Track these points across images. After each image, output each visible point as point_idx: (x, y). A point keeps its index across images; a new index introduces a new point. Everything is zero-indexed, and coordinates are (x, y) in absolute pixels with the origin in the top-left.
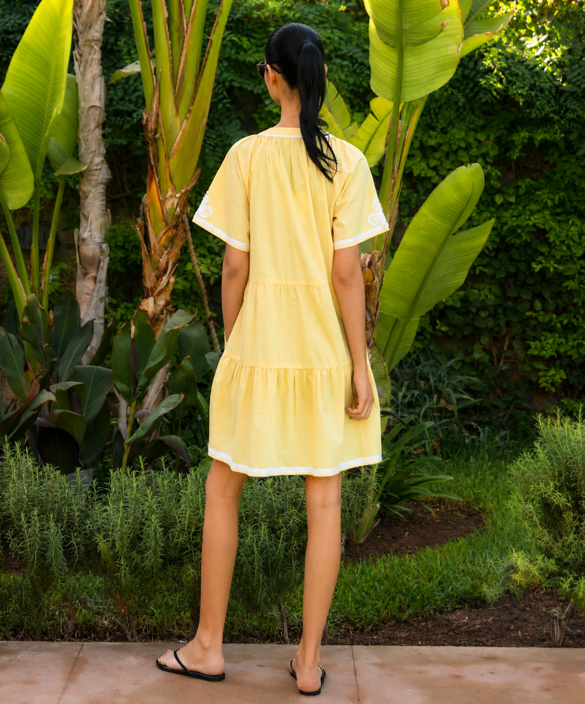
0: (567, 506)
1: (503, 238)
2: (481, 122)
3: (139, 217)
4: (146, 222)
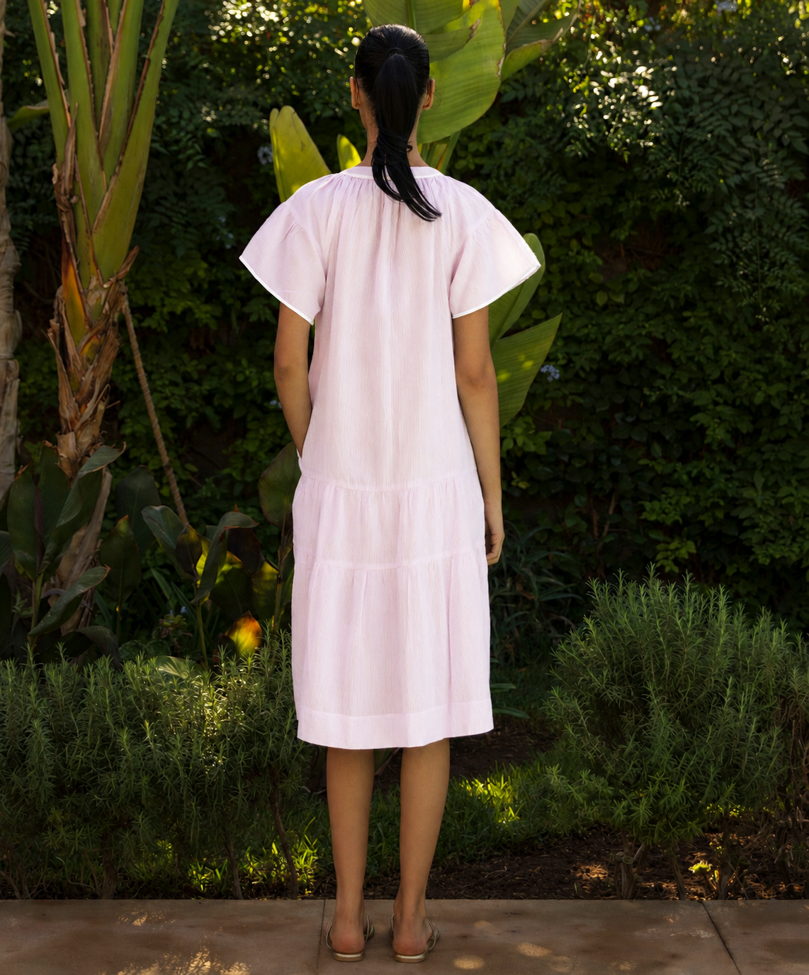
0: (627, 703)
1: (605, 356)
2: (575, 187)
3: (52, 318)
4: (62, 324)
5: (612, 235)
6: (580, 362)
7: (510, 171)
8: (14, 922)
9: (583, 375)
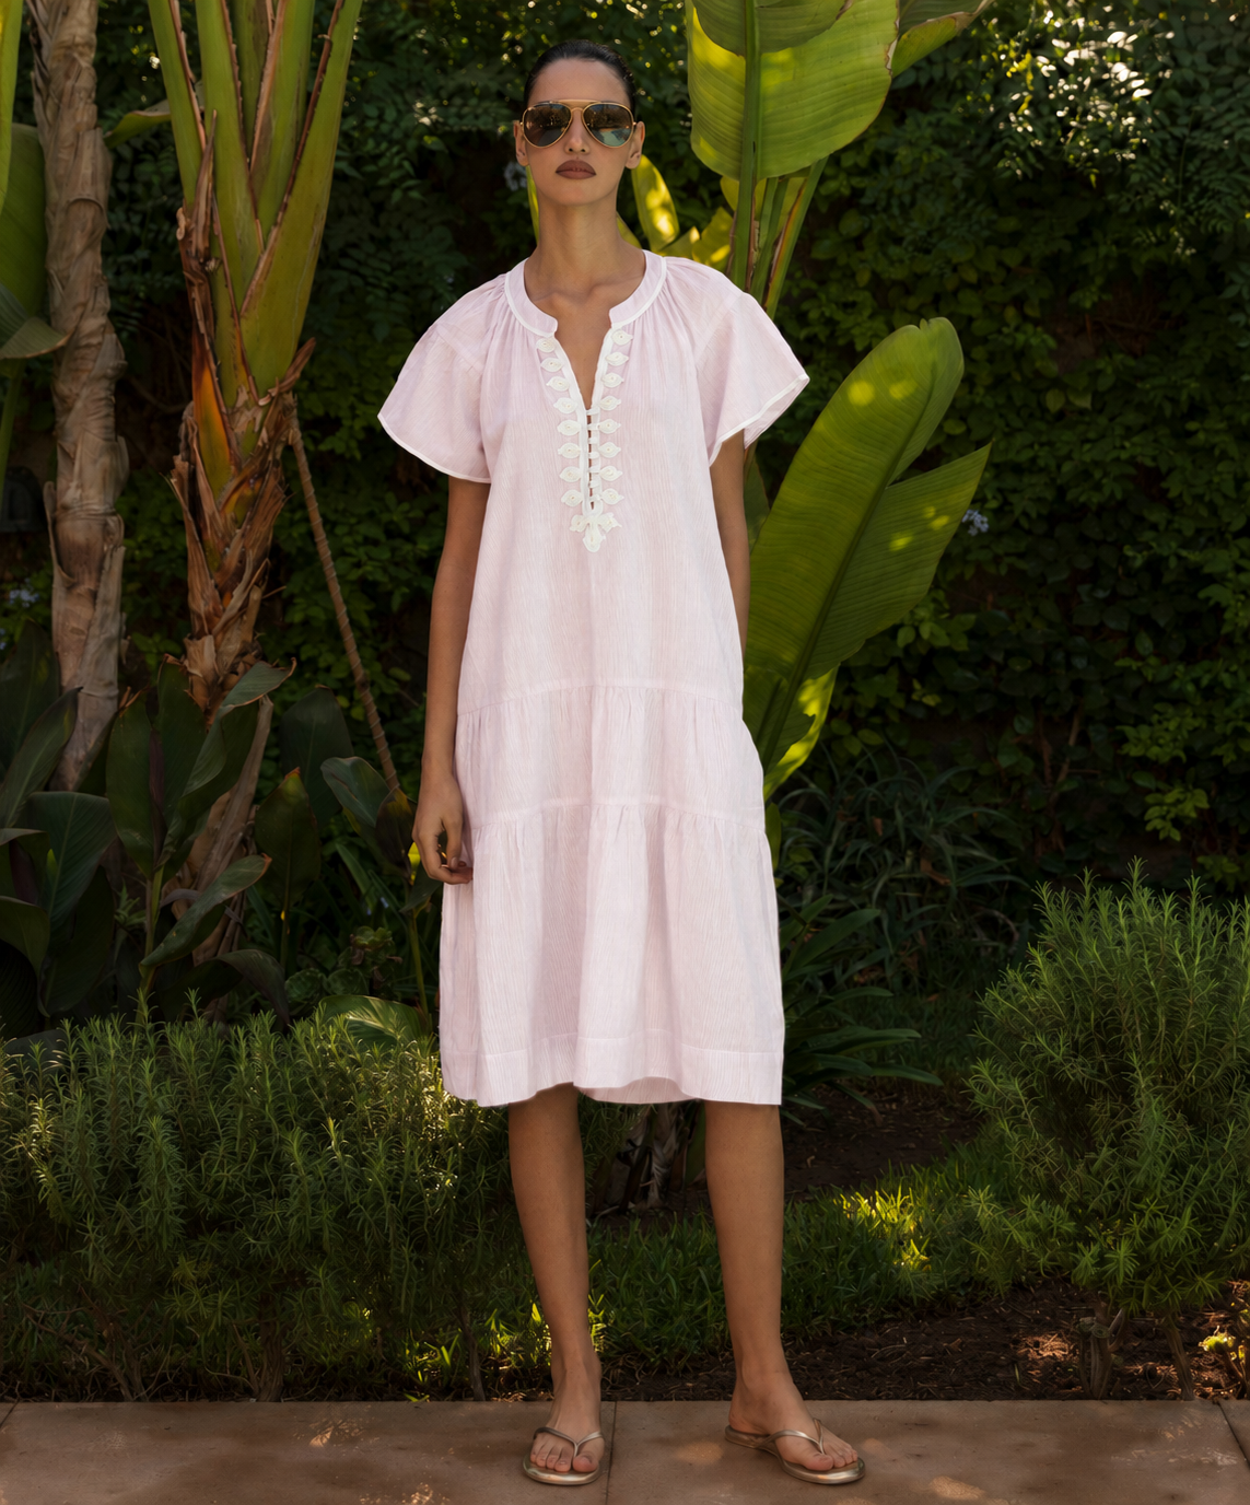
0: (1099, 1085)
1: (1061, 491)
2: (1010, 224)
3: (177, 453)
4: (193, 463)
5: (1073, 299)
6: (1020, 504)
7: (907, 199)
8: (118, 1441)
9: (1024, 523)
